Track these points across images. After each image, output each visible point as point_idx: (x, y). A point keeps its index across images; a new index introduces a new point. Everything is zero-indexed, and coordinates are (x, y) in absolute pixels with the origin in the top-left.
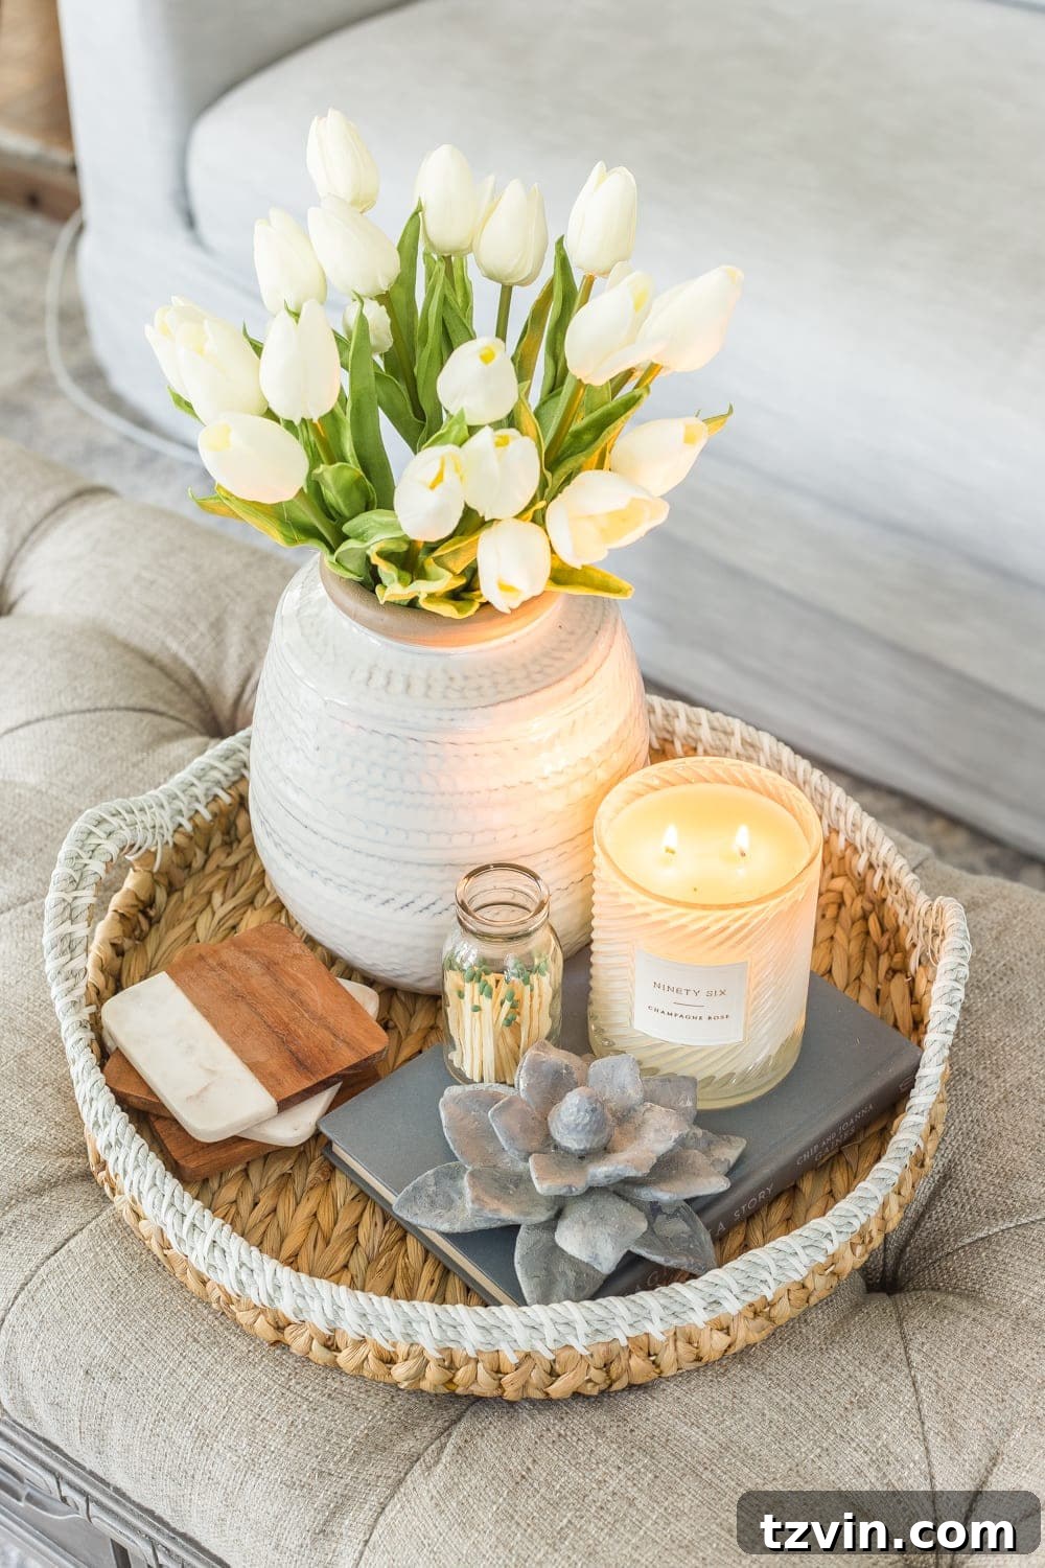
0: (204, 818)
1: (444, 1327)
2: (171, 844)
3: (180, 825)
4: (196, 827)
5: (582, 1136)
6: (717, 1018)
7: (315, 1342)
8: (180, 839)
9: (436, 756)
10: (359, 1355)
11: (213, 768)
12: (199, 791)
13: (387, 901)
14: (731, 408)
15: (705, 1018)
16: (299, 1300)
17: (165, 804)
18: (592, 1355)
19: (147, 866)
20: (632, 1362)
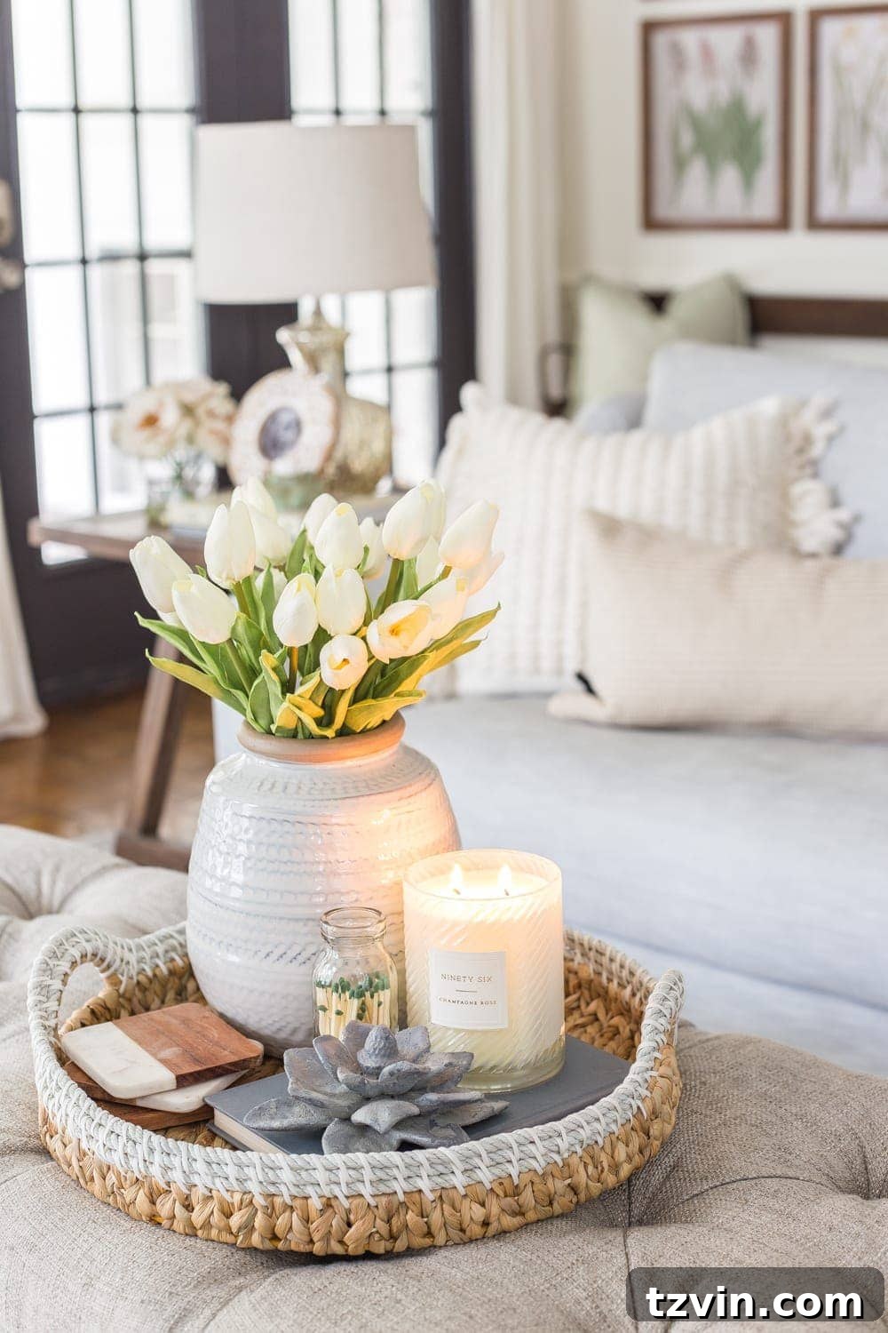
0: (161, 970)
1: (266, 1170)
2: (135, 981)
3: (144, 970)
4: (155, 975)
5: (379, 1059)
6: (487, 1003)
7: (177, 1204)
8: (142, 978)
9: (301, 833)
10: (206, 1211)
11: (172, 937)
12: (160, 949)
13: (268, 955)
14: (499, 604)
15: (479, 1003)
16: (166, 1158)
17: (134, 950)
18: (377, 1207)
19: (115, 986)
20: (408, 1217)
